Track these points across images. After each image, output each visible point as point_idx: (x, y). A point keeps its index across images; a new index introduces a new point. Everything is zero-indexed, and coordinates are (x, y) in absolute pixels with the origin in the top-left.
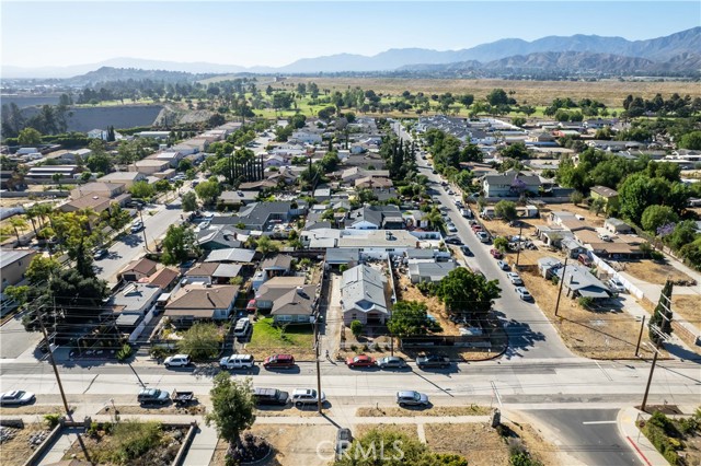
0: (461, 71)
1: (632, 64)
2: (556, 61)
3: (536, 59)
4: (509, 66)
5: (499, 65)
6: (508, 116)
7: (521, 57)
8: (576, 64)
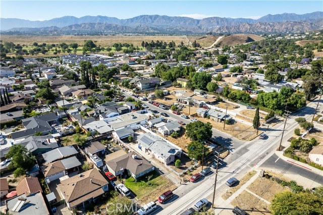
0: (51, 32)
1: (124, 29)
2: (94, 27)
3: (85, 26)
4: (73, 29)
5: (68, 29)
6: (100, 52)
7: (78, 25)
8: (103, 28)
